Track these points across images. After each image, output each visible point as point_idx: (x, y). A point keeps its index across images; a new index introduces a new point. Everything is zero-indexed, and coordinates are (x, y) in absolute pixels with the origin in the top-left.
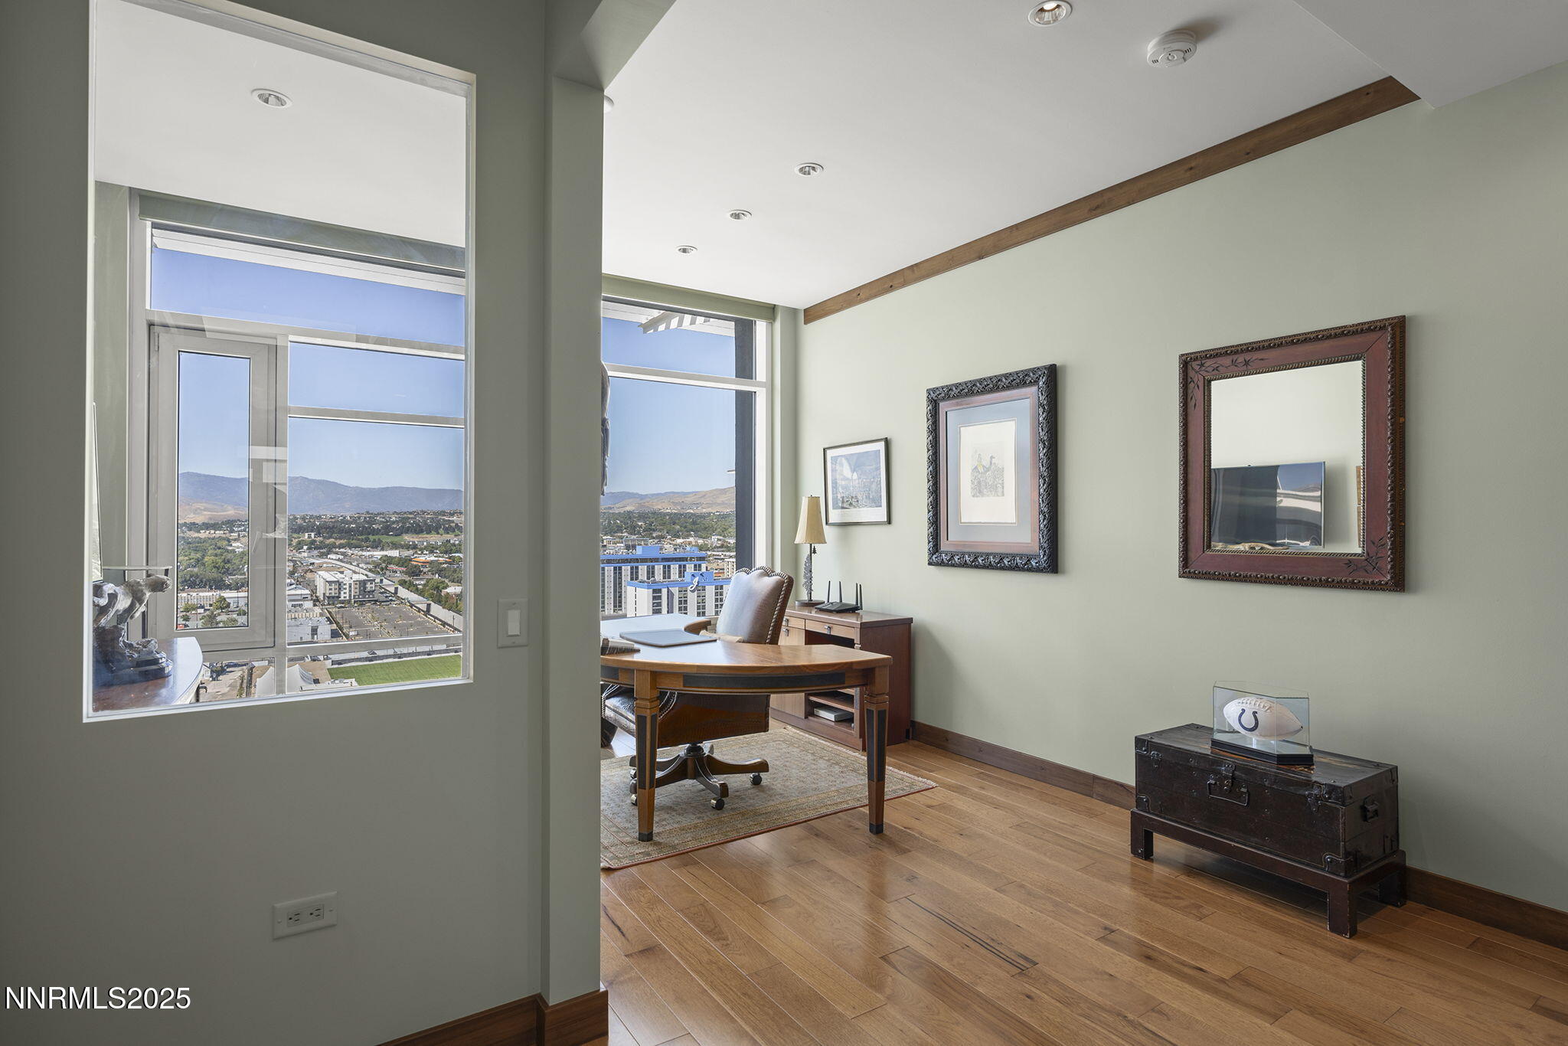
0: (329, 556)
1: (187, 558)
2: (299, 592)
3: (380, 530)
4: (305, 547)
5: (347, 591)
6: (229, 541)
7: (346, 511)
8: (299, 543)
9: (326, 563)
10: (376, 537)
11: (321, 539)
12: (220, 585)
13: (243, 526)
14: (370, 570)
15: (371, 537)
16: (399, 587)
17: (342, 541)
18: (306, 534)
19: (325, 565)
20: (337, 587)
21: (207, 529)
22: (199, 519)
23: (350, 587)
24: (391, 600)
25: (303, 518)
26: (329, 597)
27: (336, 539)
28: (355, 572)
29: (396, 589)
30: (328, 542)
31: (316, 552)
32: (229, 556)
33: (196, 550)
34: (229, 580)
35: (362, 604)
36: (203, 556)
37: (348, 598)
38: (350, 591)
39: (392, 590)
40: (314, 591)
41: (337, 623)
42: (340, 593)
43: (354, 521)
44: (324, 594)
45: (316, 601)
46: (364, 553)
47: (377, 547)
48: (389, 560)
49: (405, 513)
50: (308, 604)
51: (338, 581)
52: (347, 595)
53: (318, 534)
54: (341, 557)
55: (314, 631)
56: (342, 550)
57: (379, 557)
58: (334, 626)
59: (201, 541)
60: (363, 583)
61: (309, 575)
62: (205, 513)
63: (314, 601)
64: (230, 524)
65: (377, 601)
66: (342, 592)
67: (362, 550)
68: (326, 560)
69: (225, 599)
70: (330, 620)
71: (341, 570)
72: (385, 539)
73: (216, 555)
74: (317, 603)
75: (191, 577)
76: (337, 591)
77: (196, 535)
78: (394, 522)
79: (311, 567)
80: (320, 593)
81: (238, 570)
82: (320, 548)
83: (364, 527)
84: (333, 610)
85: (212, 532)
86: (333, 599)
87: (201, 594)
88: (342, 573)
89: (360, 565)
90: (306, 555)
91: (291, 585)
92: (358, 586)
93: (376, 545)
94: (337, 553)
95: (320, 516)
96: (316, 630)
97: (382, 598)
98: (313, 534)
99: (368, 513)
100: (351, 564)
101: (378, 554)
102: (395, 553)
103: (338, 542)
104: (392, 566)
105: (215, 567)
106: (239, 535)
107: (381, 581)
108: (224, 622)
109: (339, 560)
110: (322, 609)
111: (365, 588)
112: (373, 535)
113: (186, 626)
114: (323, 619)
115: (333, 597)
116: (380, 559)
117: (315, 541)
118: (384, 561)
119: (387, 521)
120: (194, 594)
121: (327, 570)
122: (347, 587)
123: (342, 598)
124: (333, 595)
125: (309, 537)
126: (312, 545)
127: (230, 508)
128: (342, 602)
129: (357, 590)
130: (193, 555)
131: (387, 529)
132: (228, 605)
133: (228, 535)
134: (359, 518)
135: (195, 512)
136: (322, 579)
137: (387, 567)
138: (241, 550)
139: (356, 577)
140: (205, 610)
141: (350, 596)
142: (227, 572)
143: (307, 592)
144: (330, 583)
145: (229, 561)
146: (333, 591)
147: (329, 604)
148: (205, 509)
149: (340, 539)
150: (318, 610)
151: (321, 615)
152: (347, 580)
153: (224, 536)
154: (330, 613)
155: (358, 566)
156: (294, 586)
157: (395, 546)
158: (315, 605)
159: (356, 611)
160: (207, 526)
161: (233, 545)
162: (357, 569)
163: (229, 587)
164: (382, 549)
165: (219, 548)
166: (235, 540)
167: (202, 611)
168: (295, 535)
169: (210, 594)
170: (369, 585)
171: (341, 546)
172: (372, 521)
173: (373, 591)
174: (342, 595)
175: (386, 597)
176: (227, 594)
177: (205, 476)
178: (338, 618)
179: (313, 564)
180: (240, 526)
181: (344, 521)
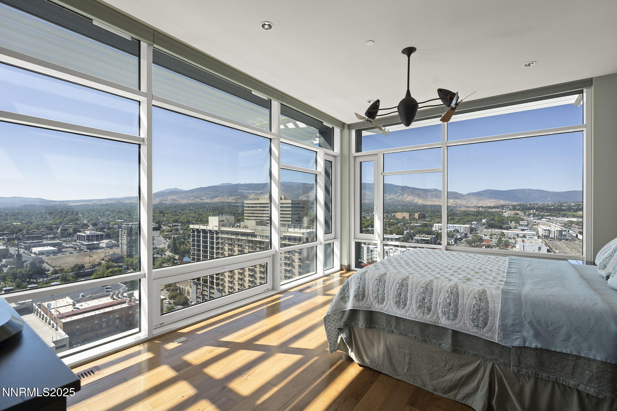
0: (542, 220)
1: (489, 218)
2: (532, 233)
3: (566, 209)
4: (531, 216)
5: (553, 234)
6: (502, 212)
7: (549, 202)
8: (529, 214)
9: (541, 222)
10: (564, 212)
11: (538, 212)
12: (501, 228)
13: (507, 207)
14: (562, 226)
15: (561, 212)
16: (579, 234)
17: (547, 214)
18: (532, 211)
19: (541, 223)
20: (548, 232)
21: (495, 208)
22: (492, 205)
23: (554, 232)
24: (575, 240)
25: (530, 205)
26: (544, 236)
27: (545, 213)
28: (555, 227)
29: (577, 235)
30: (541, 214)
31: (536, 218)
32: (503, 218)
33: (492, 216)
34: (504, 226)
35: (560, 240)
36: (494, 218)
37: (553, 237)
38: (554, 234)
39: (575, 235)
40: (538, 233)
41: (549, 247)
42: (549, 235)
43: (553, 206)
44: (542, 234)
45: (539, 237)
46: (558, 219)
47: (564, 217)
48: (572, 222)
49: (579, 202)
50: (536, 238)
51: (549, 230)
52: (553, 236)
53: (537, 211)
54: (548, 220)
55: (540, 249)
56: (548, 217)
57: (566, 221)
58: (548, 248)
59: (492, 212)
60: (561, 232)
61: (534, 226)
62: (493, 203)
63: (538, 237)
64: (502, 207)
65: (568, 239)
66: (551, 234)
67: (557, 218)
68: (541, 221)
69: (503, 233)
70: (546, 245)
71: (550, 225)
72: (568, 213)
73: (499, 217)
74: (539, 238)
75: (492, 224)
76: (548, 234)
77: (491, 210)
78: (573, 206)
79: (535, 223)
80: (540, 234)
81: (507, 223)
82: (538, 216)
83: (558, 208)
84: (547, 241)
85: (496, 209)
86: (546, 237)
87: (495, 230)
88: (550, 226)
89: (557, 224)
90: (532, 218)
91: (528, 230)
92: (558, 232)
93: (564, 216)
94: (546, 218)
95: (537, 204)
96: (541, 248)
97: (570, 238)
98: (535, 211)
99: (559, 202)
100: (553, 223)
101: (566, 219)
102: (575, 219)
103: (546, 214)
104: (573, 225)
105: (499, 221)
106: (506, 210)
107: (569, 231)
108: (504, 241)
109: (548, 221)
110: (542, 240)
111: (562, 233)
112: (562, 212)
113: (492, 241)
114: (543, 245)
115: (547, 236)
116: (567, 222)
117: (536, 213)
118: (569, 223)
119: (569, 206)
120: (493, 230)
121: (543, 225)
122: (553, 232)
123: (551, 237)
124: (546, 235)
125: (533, 211)
126: (534, 215)
127: (502, 201)
128: (551, 238)
129: (558, 234)
130: (491, 217)
131: (570, 209)
132: (505, 235)
133: (502, 210)
134: (555, 204)
135: (490, 202)
136: (541, 229)
137: (571, 226)
138: (507, 216)
139: (556, 229)
140: (497, 236)
141: (554, 236)
142: (503, 223)
143: (535, 233)
144: (545, 230)
145: (503, 220)
146: (546, 234)
147: (544, 239)
148: (494, 202)
149: (547, 213)
150: (540, 240)
151: (542, 242)
152: (552, 230)
153: (500, 211)
154: (545, 242)
155: (556, 224)
156: (529, 230)
157: (574, 216)
158: (538, 238)
159: (558, 243)
160: (494, 207)
161: (504, 214)
162: (557, 226)
163: (504, 229)
164: (568, 217)
165: (499, 215)
166: (504, 212)
167: (496, 236)
168: (527, 211)
169: (498, 230)
170: (563, 233)
171: (547, 216)
172: (561, 205)
173: (566, 235)
174: (551, 236)
175: (572, 238)
176: (504, 231)
177: (493, 190)
178: (550, 244)
179: (535, 222)
180: (506, 207)
181: (548, 205)
